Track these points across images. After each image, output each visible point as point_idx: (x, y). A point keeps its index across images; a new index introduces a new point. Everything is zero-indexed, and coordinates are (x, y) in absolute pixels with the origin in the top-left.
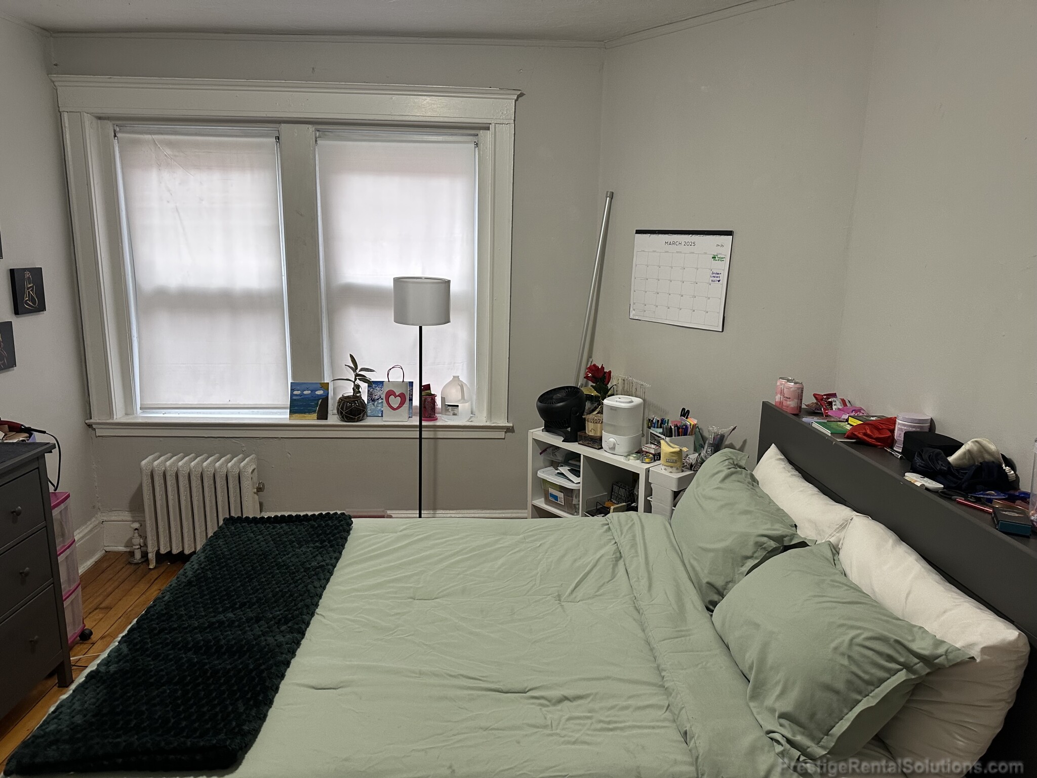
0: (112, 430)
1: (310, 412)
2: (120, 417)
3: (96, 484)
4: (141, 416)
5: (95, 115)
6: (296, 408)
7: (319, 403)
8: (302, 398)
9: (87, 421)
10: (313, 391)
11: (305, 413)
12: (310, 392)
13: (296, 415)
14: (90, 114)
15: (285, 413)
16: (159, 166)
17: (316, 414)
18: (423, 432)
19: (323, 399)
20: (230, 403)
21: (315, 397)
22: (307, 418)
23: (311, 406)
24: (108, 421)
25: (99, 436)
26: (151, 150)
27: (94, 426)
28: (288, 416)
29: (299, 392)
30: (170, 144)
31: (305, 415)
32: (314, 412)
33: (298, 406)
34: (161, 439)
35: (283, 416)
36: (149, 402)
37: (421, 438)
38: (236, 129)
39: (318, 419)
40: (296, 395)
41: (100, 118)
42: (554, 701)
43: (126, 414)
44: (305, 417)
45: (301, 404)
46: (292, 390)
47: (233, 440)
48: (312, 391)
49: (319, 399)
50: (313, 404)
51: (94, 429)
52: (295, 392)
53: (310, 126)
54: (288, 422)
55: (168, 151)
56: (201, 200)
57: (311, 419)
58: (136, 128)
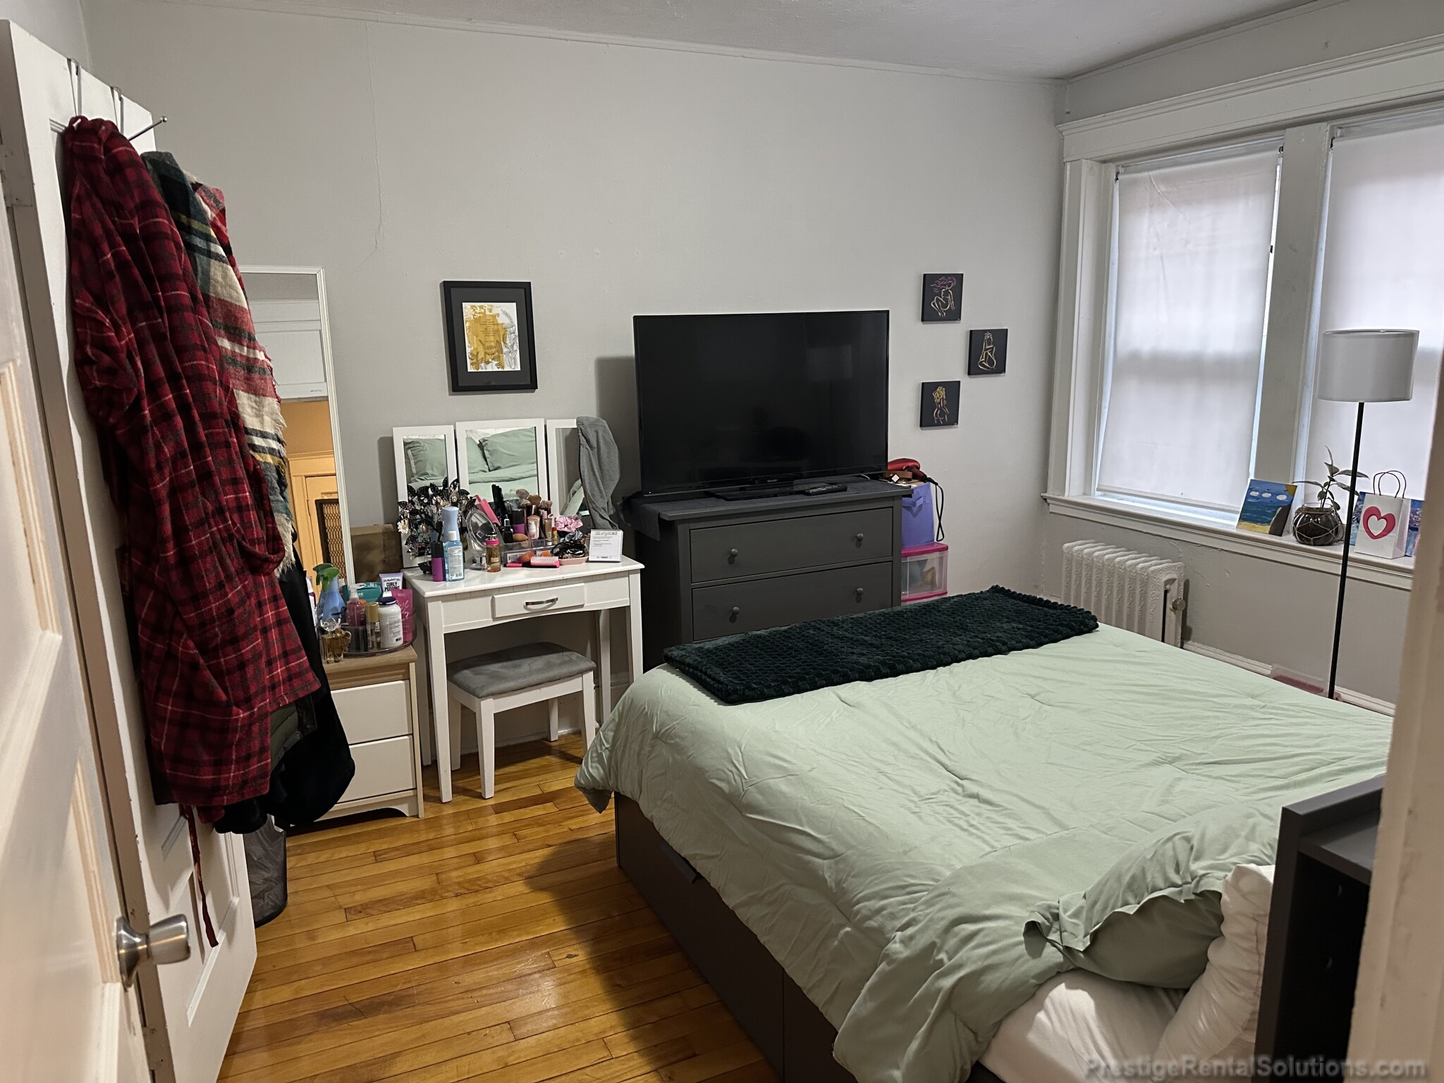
0: (1066, 508)
1: (1263, 522)
2: (1074, 495)
3: (1043, 563)
4: (1098, 499)
5: (1099, 158)
6: (1248, 514)
7: (1278, 512)
8: (1259, 503)
9: (1042, 494)
10: (1275, 494)
11: (1256, 522)
12: (1270, 495)
13: (1246, 523)
14: (1091, 159)
15: (1232, 519)
16: (1152, 206)
17: (1269, 527)
18: (1348, 568)
19: (1283, 507)
20: (1182, 497)
21: (1275, 503)
22: (1257, 530)
23: (1267, 514)
24: (1059, 497)
25: (1051, 513)
26: (1147, 190)
27: (1049, 501)
28: (1236, 523)
29: (1258, 493)
30: (1165, 180)
31: (1256, 525)
32: (1269, 522)
33: (1251, 512)
34: (1104, 526)
35: (1230, 523)
36: (1106, 483)
37: (1343, 575)
38: (1240, 146)
39: (1270, 533)
40: (1253, 497)
41: (1104, 162)
42: (966, 793)
43: (1084, 494)
44: (1256, 528)
45: (1255, 509)
46: (1250, 490)
47: (1171, 541)
48: (1273, 494)
49: (1279, 507)
50: (1270, 512)
51: (1049, 504)
52: (1253, 493)
53: (1325, 124)
54: (1235, 531)
55: (1163, 188)
56: (1187, 242)
57: (1261, 532)
58: (1138, 166)
